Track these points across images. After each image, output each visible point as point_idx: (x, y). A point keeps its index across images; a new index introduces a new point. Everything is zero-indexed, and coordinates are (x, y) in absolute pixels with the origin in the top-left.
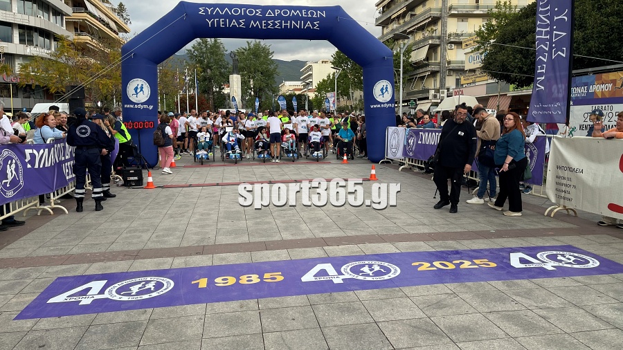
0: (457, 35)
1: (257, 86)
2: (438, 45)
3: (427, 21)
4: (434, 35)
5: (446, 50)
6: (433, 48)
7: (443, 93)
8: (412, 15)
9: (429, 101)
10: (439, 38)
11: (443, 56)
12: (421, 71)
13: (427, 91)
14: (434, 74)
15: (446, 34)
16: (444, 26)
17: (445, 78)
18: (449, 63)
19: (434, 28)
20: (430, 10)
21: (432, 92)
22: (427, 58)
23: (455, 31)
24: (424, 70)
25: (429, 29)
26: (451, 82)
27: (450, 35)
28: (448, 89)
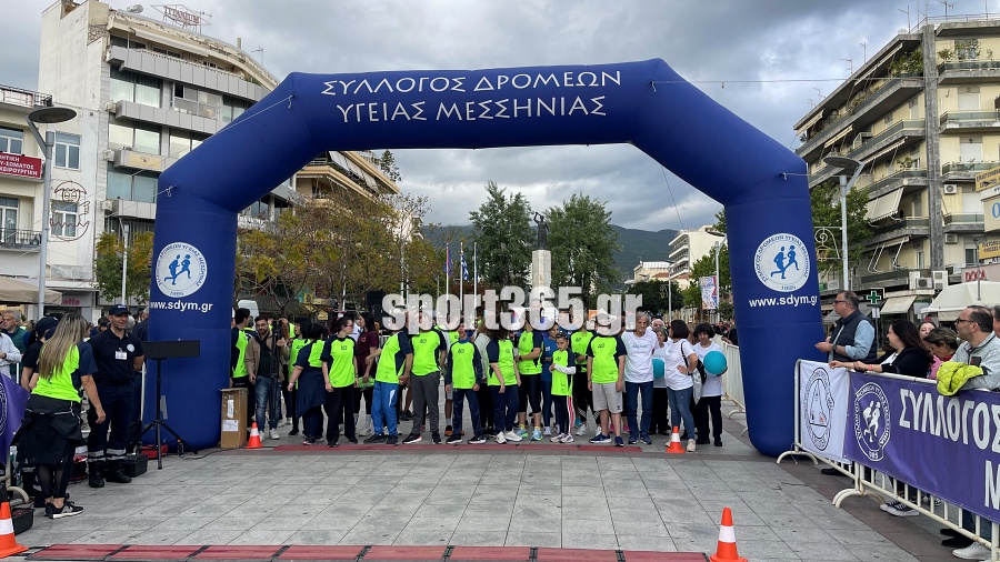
0: (962, 167)
1: (580, 268)
2: (923, 188)
3: (896, 145)
4: (912, 169)
5: (940, 197)
6: (912, 194)
7: (940, 276)
8: (864, 139)
9: (910, 293)
10: (923, 174)
11: (934, 208)
12: (889, 236)
13: (906, 273)
14: (917, 241)
15: (938, 166)
16: (933, 152)
17: (941, 249)
18: (949, 219)
19: (913, 158)
20: (901, 125)
21: (915, 276)
22: (901, 213)
23: (956, 161)
24: (895, 233)
25: (903, 160)
26: (954, 255)
27: (946, 169)
28: (950, 270)
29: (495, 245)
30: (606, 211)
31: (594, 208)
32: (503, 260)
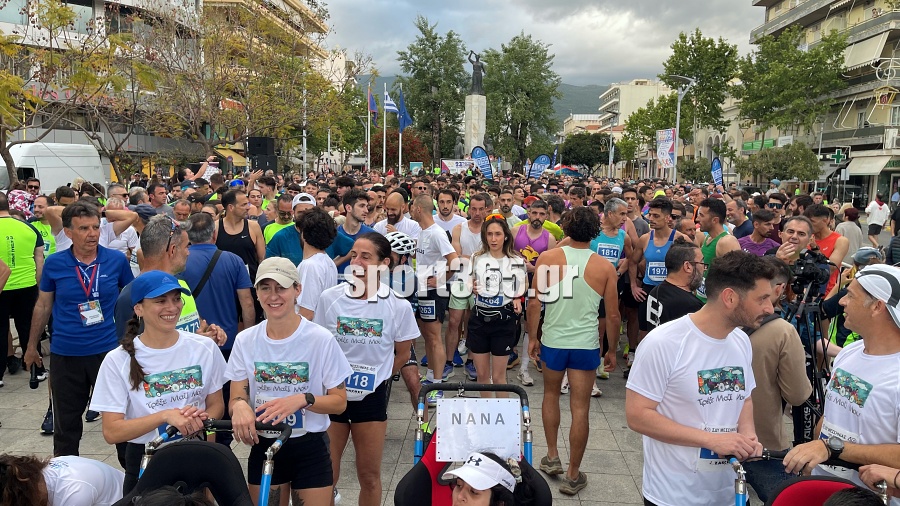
1: (518, 117)
9: (884, 152)
12: (863, 88)
13: (881, 130)
21: (892, 134)
29: (425, 89)
30: (549, 55)
31: (535, 50)
32: (433, 106)
